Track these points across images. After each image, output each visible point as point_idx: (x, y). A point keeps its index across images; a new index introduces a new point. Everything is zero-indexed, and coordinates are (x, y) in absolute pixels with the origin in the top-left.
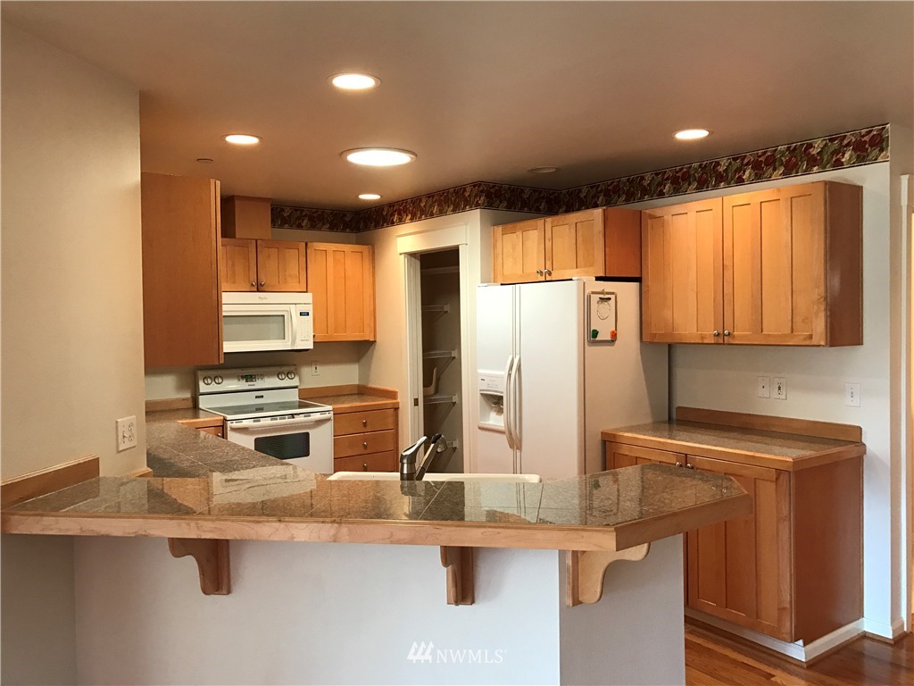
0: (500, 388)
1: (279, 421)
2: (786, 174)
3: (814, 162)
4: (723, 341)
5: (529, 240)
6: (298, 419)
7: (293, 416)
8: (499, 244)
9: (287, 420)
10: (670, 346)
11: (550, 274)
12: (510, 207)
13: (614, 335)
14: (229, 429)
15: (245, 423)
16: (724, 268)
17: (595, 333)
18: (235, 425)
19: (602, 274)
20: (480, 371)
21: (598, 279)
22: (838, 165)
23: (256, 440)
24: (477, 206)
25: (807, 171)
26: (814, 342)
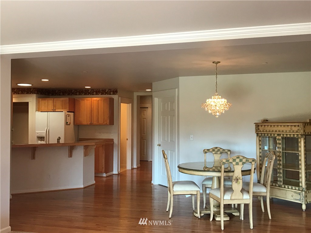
0: (44, 135)
2: (102, 94)
3: (106, 93)
4: (91, 125)
5: (49, 102)
8: (40, 102)
10: (78, 125)
11: (55, 110)
12: (41, 94)
13: (70, 123)
16: (91, 111)
17: (67, 123)
19: (68, 111)
20: (36, 131)
21: (68, 112)
22: (110, 94)
24: (35, 93)
25: (105, 94)
26: (107, 124)
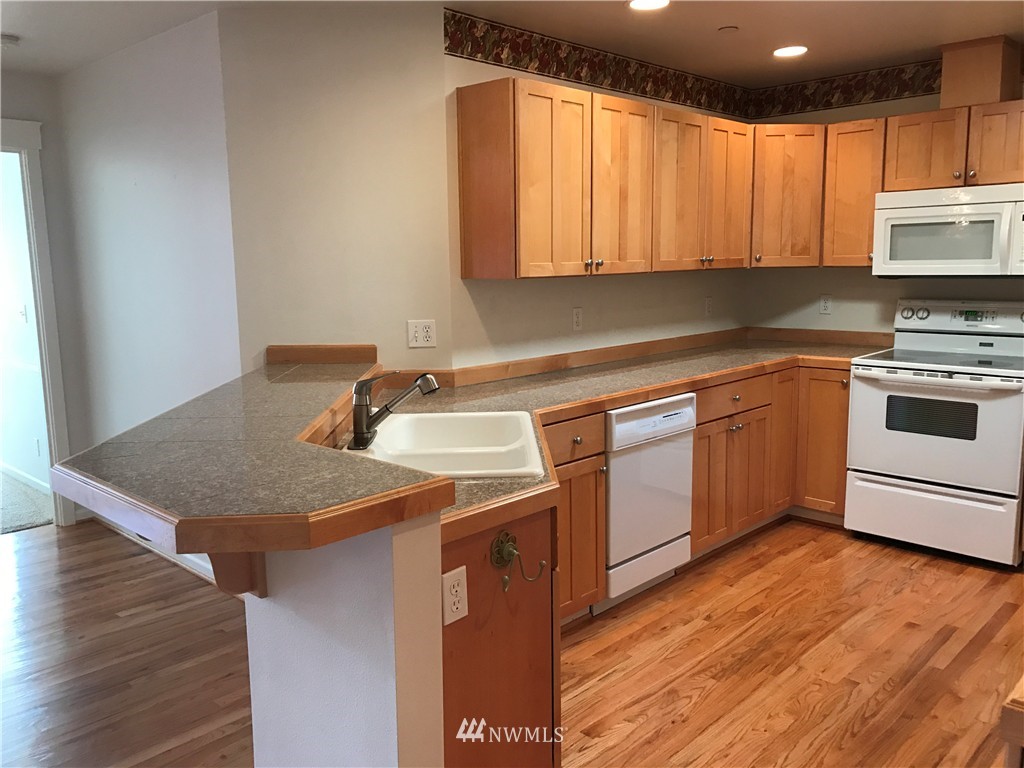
1: (925, 378)
6: (957, 380)
7: (951, 374)
9: (940, 380)
14: (852, 375)
15: (875, 373)
18: (861, 372)
23: (889, 397)
